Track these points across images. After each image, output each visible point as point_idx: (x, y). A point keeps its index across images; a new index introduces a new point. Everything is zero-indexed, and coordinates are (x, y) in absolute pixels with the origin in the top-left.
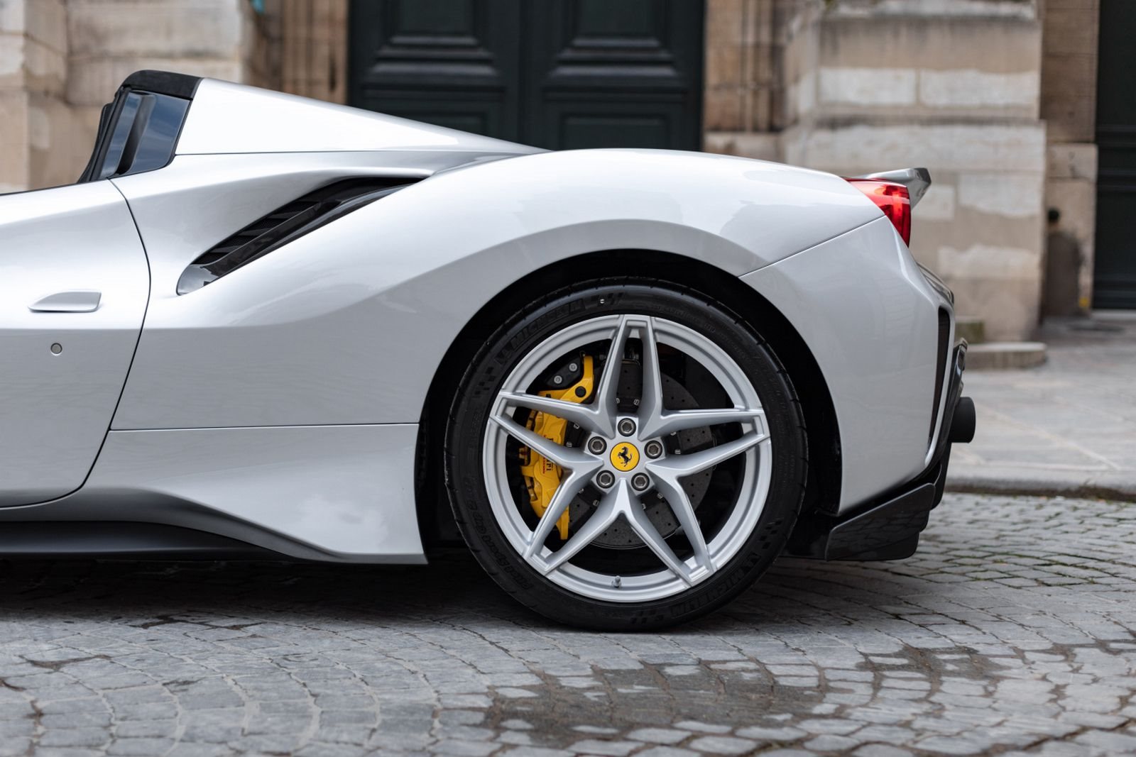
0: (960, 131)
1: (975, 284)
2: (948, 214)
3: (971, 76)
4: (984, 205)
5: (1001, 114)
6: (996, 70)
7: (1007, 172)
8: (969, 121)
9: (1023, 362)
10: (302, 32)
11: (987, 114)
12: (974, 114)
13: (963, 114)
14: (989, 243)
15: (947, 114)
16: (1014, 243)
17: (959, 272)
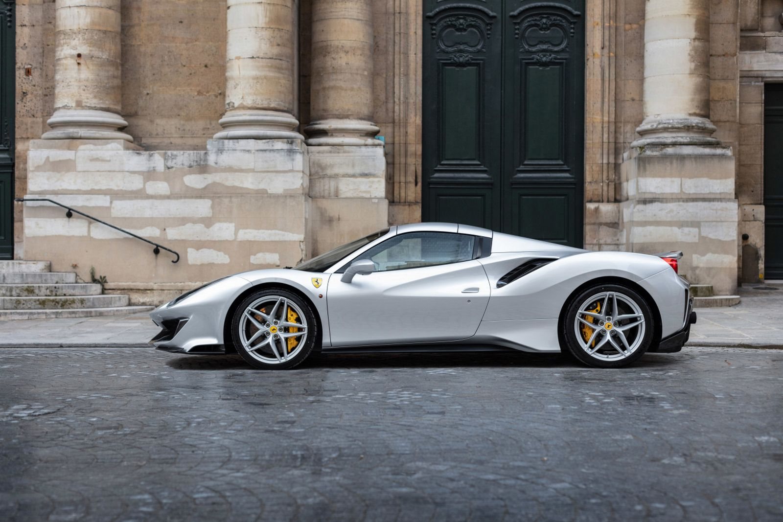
0: (700, 204)
1: (709, 269)
2: (696, 240)
3: (704, 180)
4: (711, 236)
5: (718, 196)
6: (716, 178)
7: (722, 222)
8: (704, 200)
9: (729, 304)
10: (403, 160)
11: (712, 196)
12: (706, 196)
13: (701, 196)
14: (714, 252)
15: (694, 197)
16: (726, 252)
17: (701, 265)
